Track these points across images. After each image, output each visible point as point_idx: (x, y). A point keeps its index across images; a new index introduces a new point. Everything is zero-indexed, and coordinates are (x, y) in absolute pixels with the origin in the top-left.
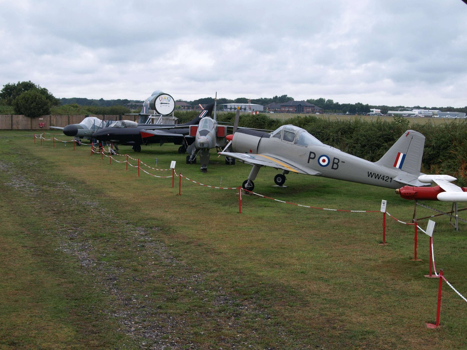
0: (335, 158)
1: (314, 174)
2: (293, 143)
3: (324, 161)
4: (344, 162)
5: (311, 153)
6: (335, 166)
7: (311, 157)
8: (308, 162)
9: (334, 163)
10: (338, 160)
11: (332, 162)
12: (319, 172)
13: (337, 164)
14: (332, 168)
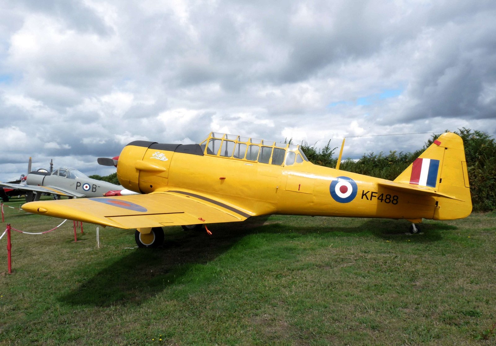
0: (93, 185)
1: (81, 196)
2: (66, 177)
3: (86, 187)
4: (99, 187)
5: (78, 182)
6: (94, 190)
7: (78, 185)
8: (76, 189)
9: (93, 188)
10: (96, 185)
11: (92, 187)
12: (84, 195)
13: (95, 188)
14: (93, 191)
